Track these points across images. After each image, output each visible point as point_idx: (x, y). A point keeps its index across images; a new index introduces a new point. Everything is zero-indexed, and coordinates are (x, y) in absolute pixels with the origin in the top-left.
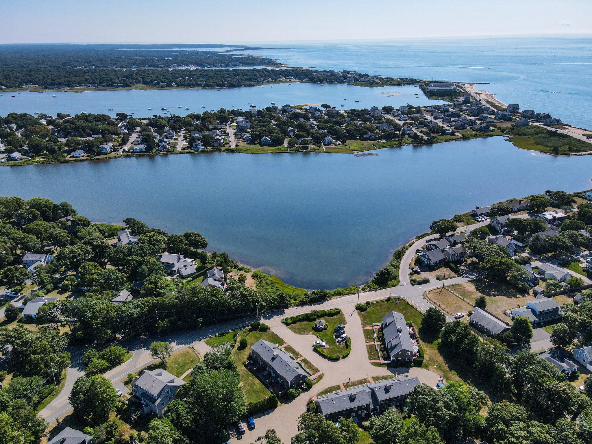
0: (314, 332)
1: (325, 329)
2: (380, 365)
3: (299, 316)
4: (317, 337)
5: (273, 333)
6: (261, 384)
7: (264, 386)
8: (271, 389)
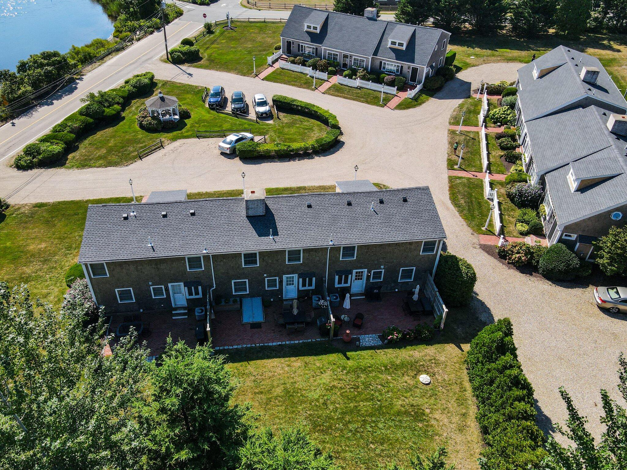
0: (171, 135)
1: (185, 115)
2: (416, 102)
3: (63, 125)
4: (198, 137)
5: (40, 205)
6: (308, 359)
7: (333, 357)
8: (368, 339)
